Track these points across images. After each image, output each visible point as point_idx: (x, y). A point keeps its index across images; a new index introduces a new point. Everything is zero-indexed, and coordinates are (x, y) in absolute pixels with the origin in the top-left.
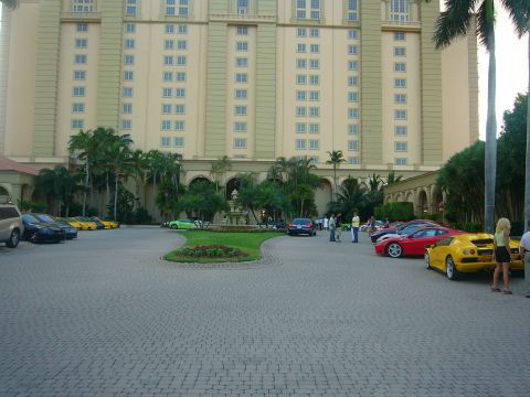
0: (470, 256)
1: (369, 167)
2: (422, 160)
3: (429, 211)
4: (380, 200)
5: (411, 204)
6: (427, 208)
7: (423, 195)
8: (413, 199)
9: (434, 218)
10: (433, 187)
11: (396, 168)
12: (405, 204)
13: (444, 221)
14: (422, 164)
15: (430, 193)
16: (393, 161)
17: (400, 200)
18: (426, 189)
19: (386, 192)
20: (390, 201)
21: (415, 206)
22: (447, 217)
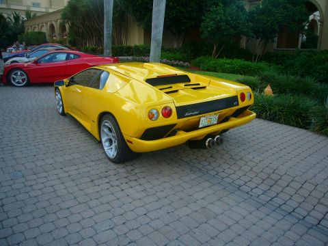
0: (162, 121)
1: (13, 7)
2: (51, 5)
3: (57, 38)
4: (22, 30)
5: (45, 34)
6: (55, 36)
7: (52, 27)
8: (45, 30)
9: (61, 43)
10: (59, 22)
11: (33, 9)
12: (40, 33)
13: (68, 45)
14: (51, 8)
15: (57, 26)
16: (30, 4)
17: (36, 30)
18: (54, 23)
19: (26, 24)
20: (29, 31)
21: (47, 35)
22: (70, 42)
